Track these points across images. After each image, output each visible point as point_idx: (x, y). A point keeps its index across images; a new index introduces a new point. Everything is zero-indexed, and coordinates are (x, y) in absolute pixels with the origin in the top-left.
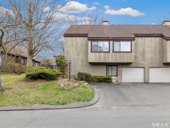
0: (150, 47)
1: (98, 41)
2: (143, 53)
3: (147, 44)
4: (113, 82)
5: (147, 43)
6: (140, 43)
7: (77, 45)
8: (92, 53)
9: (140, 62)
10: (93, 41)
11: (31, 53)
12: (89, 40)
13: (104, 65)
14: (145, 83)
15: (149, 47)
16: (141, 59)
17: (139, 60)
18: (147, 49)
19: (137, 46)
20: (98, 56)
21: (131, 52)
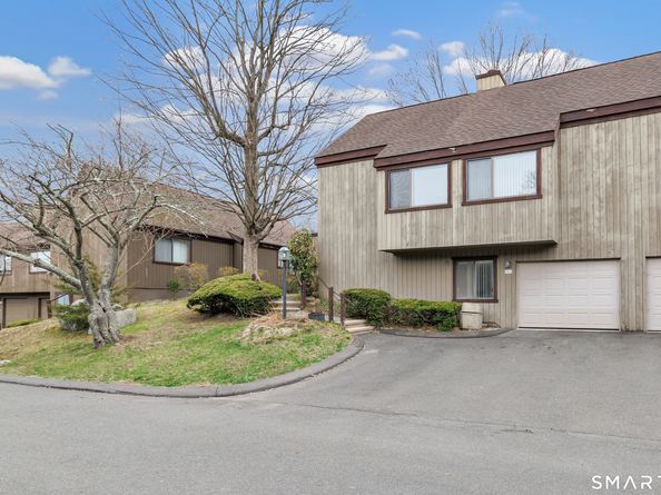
0: (649, 160)
1: (408, 169)
2: (615, 195)
3: (630, 147)
4: (464, 326)
5: (630, 142)
6: (595, 149)
7: (353, 189)
8: (389, 215)
9: (597, 236)
10: (395, 171)
11: (252, 228)
12: (379, 168)
13: (446, 257)
14: (625, 332)
15: (645, 159)
16: (603, 221)
17: (591, 229)
18: (632, 171)
19: (583, 166)
20: (411, 225)
21: (539, 195)
